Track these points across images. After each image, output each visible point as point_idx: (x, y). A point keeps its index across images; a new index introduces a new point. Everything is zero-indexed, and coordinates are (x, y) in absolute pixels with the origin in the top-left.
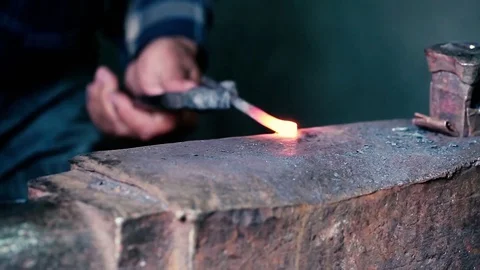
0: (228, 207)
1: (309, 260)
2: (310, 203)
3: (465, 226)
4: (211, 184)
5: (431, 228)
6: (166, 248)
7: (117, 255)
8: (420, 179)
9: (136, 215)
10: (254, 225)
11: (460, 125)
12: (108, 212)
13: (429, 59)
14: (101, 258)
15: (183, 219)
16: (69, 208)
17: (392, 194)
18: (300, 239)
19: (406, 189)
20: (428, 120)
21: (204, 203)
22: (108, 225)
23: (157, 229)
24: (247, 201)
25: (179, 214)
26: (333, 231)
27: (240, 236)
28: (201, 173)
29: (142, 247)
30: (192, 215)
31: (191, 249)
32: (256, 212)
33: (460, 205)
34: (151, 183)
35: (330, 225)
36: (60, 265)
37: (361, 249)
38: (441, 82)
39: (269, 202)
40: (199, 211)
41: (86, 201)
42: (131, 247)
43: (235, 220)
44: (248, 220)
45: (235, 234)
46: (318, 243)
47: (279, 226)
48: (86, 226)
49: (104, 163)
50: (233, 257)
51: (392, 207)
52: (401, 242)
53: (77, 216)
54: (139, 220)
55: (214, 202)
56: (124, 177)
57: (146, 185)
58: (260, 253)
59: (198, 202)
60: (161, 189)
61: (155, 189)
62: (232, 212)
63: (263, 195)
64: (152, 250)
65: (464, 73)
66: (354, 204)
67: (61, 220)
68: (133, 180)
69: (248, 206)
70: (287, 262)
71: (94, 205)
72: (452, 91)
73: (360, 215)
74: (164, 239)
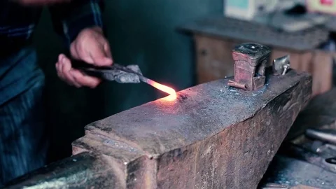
0: (169, 150)
1: (200, 164)
2: (199, 140)
3: (259, 135)
4: (157, 138)
5: (247, 140)
6: (144, 171)
7: (126, 178)
8: (242, 120)
9: (132, 160)
10: (179, 155)
11: (250, 85)
12: (119, 159)
13: (234, 55)
14: (119, 181)
15: (152, 158)
16: (101, 158)
17: (231, 129)
18: (196, 157)
19: (236, 126)
20: (236, 84)
21: (159, 150)
22: (121, 165)
23: (140, 164)
24: (175, 145)
25: (150, 156)
26: (209, 150)
27: (174, 161)
28: (150, 132)
29: (135, 173)
30: (155, 156)
31: (156, 170)
32: (179, 150)
33: (257, 126)
34: (132, 141)
35: (207, 148)
36: (104, 187)
37: (219, 155)
38: (240, 65)
39: (184, 144)
40: (158, 155)
41: (107, 154)
42: (131, 174)
43: (172, 155)
44: (177, 154)
45: (172, 161)
46: (203, 157)
47: (188, 153)
48: (110, 167)
49: (104, 130)
50: (172, 170)
51: (231, 134)
52: (235, 149)
53: (105, 162)
54: (134, 162)
55: (163, 149)
56: (117, 138)
57: (129, 142)
58: (181, 166)
59: (156, 149)
60: (138, 144)
61: (135, 144)
62: (171, 152)
63: (180, 140)
64: (139, 173)
65: (252, 62)
66: (216, 137)
67: (100, 165)
68: (122, 140)
69: (176, 147)
70: (191, 168)
71: (112, 156)
72: (246, 69)
73: (218, 141)
74: (143, 167)
